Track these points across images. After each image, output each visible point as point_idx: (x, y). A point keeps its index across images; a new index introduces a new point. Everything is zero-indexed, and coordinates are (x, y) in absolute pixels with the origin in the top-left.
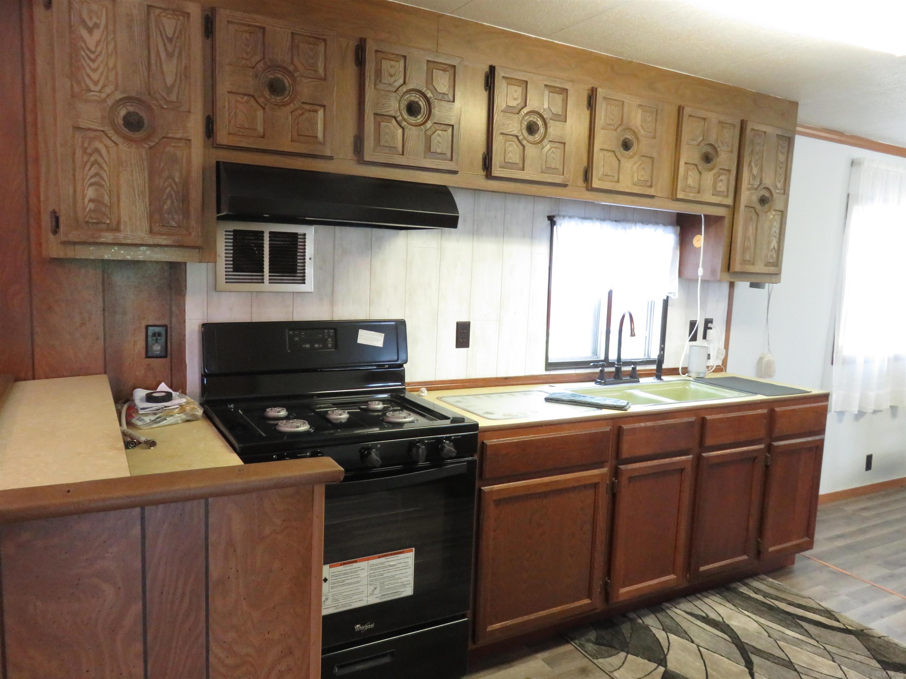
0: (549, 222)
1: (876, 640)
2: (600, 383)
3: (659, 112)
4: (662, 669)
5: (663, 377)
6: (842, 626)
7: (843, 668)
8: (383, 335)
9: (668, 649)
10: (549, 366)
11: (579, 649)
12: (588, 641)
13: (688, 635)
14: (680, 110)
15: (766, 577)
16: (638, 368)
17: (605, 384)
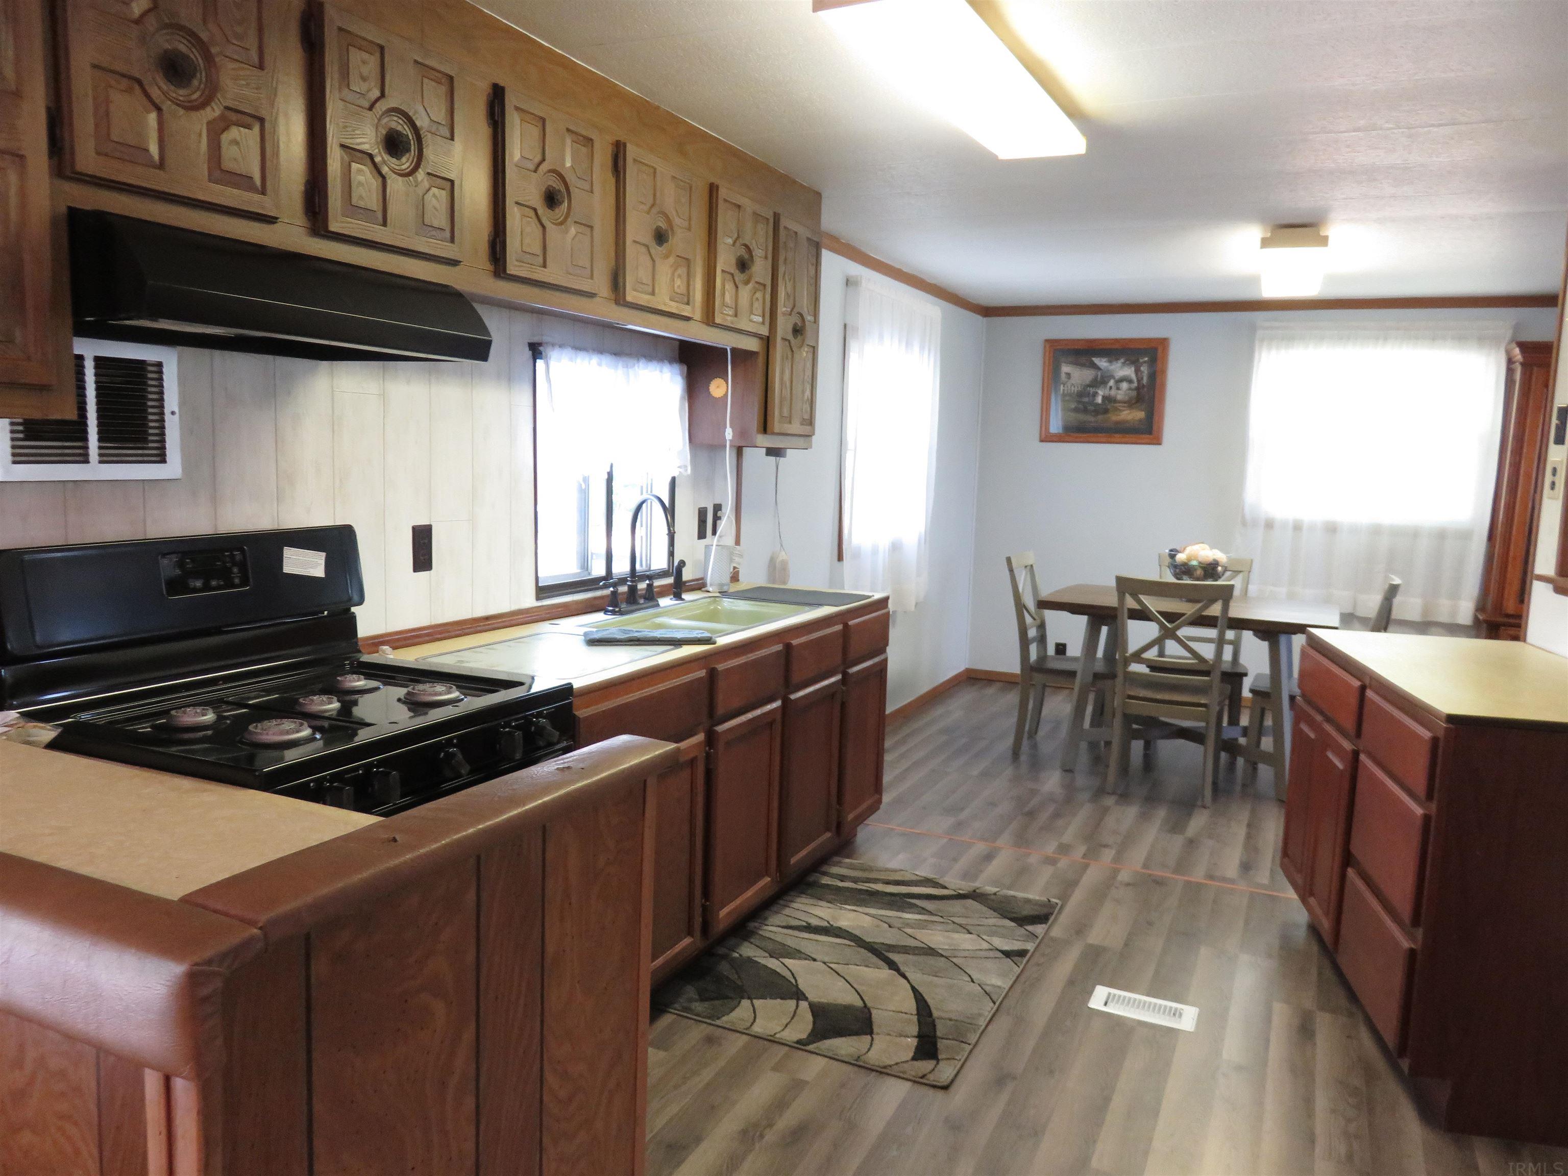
0: (531, 352)
1: (993, 897)
2: (614, 613)
3: (693, 188)
4: (804, 1005)
5: (684, 596)
6: (952, 893)
7: (984, 937)
8: (324, 554)
9: (795, 978)
10: (542, 591)
11: (685, 1014)
12: (691, 1000)
13: (804, 953)
14: (713, 189)
15: (841, 859)
16: (657, 583)
17: (621, 613)
